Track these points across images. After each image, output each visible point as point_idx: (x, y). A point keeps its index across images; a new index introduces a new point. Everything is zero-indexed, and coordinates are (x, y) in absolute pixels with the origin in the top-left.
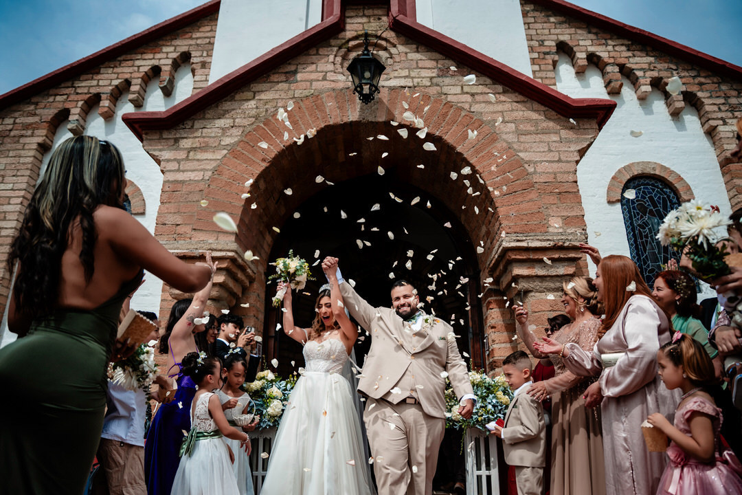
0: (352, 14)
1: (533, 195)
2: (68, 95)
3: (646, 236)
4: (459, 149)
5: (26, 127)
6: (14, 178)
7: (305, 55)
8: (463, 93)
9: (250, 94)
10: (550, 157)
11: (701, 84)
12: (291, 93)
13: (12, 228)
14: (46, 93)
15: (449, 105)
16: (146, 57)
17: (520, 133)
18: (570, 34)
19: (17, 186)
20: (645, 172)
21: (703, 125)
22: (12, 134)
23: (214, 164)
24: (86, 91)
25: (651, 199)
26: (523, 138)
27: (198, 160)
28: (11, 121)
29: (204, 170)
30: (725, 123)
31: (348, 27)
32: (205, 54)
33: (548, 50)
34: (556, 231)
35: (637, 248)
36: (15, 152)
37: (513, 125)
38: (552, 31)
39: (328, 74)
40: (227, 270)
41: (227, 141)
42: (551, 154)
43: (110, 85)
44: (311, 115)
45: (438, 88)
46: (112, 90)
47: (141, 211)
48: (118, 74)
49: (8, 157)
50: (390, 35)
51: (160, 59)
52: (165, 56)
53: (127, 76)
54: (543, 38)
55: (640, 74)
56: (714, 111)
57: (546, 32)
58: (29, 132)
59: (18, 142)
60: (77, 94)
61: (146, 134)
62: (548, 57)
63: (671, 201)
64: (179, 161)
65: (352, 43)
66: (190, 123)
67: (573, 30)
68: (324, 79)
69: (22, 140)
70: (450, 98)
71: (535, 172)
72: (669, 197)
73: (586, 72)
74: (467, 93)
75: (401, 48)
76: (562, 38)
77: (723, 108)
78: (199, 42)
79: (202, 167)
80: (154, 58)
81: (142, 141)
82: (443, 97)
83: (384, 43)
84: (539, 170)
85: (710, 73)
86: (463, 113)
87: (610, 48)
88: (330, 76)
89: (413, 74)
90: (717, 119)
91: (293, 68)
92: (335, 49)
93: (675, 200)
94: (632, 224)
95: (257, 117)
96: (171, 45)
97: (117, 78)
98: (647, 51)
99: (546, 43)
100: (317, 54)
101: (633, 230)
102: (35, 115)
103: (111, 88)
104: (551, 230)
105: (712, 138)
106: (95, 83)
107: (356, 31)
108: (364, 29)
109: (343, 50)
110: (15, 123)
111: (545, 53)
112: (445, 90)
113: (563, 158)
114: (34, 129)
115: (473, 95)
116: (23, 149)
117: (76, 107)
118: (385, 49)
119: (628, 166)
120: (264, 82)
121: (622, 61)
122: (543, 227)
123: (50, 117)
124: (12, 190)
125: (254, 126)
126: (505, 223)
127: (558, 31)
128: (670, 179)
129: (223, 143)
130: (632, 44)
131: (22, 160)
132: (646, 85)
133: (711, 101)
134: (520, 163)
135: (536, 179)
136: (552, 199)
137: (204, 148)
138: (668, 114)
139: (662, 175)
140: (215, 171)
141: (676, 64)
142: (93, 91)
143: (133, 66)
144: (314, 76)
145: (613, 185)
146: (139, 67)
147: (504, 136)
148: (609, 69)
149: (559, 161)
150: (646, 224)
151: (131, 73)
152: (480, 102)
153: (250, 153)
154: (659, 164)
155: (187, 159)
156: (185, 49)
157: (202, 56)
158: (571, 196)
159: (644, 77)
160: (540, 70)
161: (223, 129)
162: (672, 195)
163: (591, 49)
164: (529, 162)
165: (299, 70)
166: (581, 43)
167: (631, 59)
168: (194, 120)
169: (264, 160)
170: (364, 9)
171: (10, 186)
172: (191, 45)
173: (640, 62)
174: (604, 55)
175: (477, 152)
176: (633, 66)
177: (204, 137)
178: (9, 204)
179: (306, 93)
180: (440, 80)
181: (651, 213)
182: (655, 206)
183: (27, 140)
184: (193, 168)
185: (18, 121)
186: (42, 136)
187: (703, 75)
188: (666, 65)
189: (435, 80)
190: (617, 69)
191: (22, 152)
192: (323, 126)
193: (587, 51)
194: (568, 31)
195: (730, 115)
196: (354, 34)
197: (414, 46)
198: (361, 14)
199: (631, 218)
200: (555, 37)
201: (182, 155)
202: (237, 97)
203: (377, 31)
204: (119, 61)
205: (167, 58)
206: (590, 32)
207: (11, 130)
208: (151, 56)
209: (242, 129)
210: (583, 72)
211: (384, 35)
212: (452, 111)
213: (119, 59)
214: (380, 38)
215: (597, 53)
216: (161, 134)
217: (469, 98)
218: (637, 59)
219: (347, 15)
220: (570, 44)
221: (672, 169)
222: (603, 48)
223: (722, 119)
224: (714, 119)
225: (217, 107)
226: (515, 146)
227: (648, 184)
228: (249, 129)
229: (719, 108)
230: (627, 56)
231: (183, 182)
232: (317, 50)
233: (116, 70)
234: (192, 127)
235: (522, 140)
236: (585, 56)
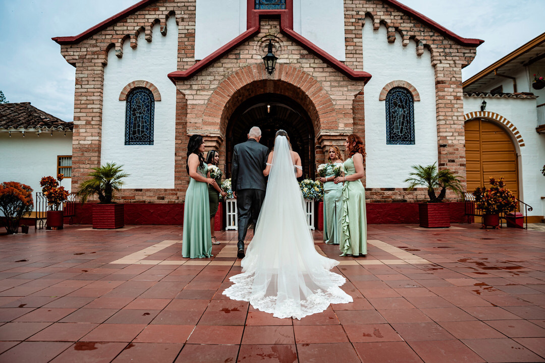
0: (264, 24)
1: (334, 114)
2: (113, 35)
3: (395, 117)
4: (307, 93)
5: (94, 53)
6: (94, 82)
7: (243, 45)
8: (310, 67)
9: (220, 64)
10: (343, 97)
11: (434, 40)
12: (238, 64)
13: (98, 108)
14: (100, 33)
15: (304, 73)
16: (151, 13)
17: (331, 86)
18: (373, 8)
19: (96, 87)
20: (399, 86)
21: (432, 62)
22: (87, 57)
23: (208, 97)
24: (122, 33)
25: (400, 99)
26: (333, 89)
27: (201, 95)
28: (85, 50)
29: (205, 100)
30: (441, 63)
31: (262, 31)
32: (183, 13)
33: (360, 17)
34: (341, 129)
35: (390, 123)
36: (91, 67)
37: (329, 83)
38: (365, 6)
39: (254, 56)
40: (217, 142)
41: (212, 87)
42: (343, 96)
43: (134, 30)
44: (247, 76)
45: (300, 64)
46: (136, 33)
47: (159, 99)
48: (137, 23)
49: (88, 70)
50: (280, 36)
51: (159, 15)
52: (161, 13)
53: (143, 25)
54: (359, 9)
55: (404, 33)
56: (437, 56)
57: (361, 6)
58: (96, 57)
59: (91, 62)
60: (117, 34)
61: (177, 82)
62: (360, 21)
63: (409, 100)
64: (193, 95)
65: (264, 39)
66: (196, 77)
67: (374, 6)
68: (252, 58)
69: (93, 61)
70: (305, 69)
71: (336, 104)
72: (409, 98)
73: (379, 29)
74: (312, 67)
75: (285, 43)
76: (369, 10)
77: (442, 54)
78: (179, 4)
79: (203, 98)
80: (155, 14)
81: (175, 85)
82: (302, 69)
83: (277, 39)
84: (338, 103)
85: (439, 34)
86: (310, 77)
87: (392, 17)
88: (255, 57)
89: (290, 57)
90: (438, 60)
91: (238, 52)
92: (256, 42)
93: (411, 100)
94: (389, 111)
95: (224, 76)
96: (163, 6)
97: (137, 26)
98: (411, 20)
99: (360, 13)
100: (249, 45)
101: (389, 114)
102: (97, 46)
103: (134, 31)
104: (339, 128)
105: (435, 69)
106: (125, 28)
107: (266, 33)
108: (269, 32)
109: (260, 43)
110: (87, 51)
111: (359, 19)
112: (303, 65)
113: (348, 99)
114: (98, 55)
115: (314, 68)
116: (95, 66)
117: (118, 42)
118: (278, 42)
119: (392, 82)
120: (226, 58)
121: (397, 25)
122: (336, 128)
123: (105, 48)
124: (94, 88)
125: (223, 80)
126: (322, 125)
127: (367, 6)
128: (411, 90)
129: (211, 87)
130: (404, 15)
131: (96, 72)
132: (407, 39)
133: (436, 50)
134: (330, 100)
135: (336, 107)
136: (341, 116)
137: (203, 89)
138: (416, 55)
139: (407, 87)
140: (209, 100)
141: (424, 28)
142: (126, 33)
143: (144, 18)
144: (248, 56)
145: (383, 92)
146: (148, 19)
147: (325, 88)
148: (390, 29)
149: (346, 100)
150: (396, 111)
151: (144, 23)
152: (317, 72)
153: (223, 92)
154: (406, 82)
155: (196, 94)
156: (171, 9)
157: (181, 14)
158: (349, 114)
159: (407, 35)
160: (355, 29)
161: (210, 81)
162: (410, 98)
163: (383, 17)
164: (334, 100)
165: (241, 53)
166: (378, 13)
167: (402, 24)
168: (197, 76)
169: (228, 96)
170: (269, 21)
171: (93, 86)
172: (174, 7)
173: (406, 26)
174: (389, 21)
175: (314, 95)
176: (402, 29)
177: (202, 84)
178: (94, 96)
179: (245, 65)
180: (301, 60)
181: (399, 106)
182: (401, 102)
183: (96, 61)
184: (199, 98)
185: (88, 50)
186: (103, 59)
187: (436, 35)
188: (419, 29)
189: (299, 60)
190: (393, 30)
191: (95, 68)
192: (252, 81)
193: (380, 19)
194: (372, 6)
195: (444, 58)
196: (265, 35)
197: (291, 42)
198: (268, 24)
199: (389, 108)
200: (365, 9)
201: (194, 92)
202: (215, 65)
203: (274, 33)
204: (136, 15)
205: (162, 14)
206: (383, 7)
207: (86, 55)
208: (153, 13)
209: (218, 81)
210: (378, 29)
211: (278, 36)
212: (305, 75)
213: (136, 13)
214: (276, 37)
215: (386, 20)
216: (184, 82)
217: (312, 70)
218: (405, 25)
219: (261, 24)
220: (372, 14)
221: (412, 85)
222: (388, 17)
223: (440, 60)
224: (436, 60)
225: (207, 70)
226: (329, 93)
227: (400, 91)
228: (221, 81)
229: (440, 54)
230: (400, 22)
231: (196, 105)
232: (249, 43)
233: (136, 21)
234: (197, 79)
235: (332, 90)
236: (379, 22)
